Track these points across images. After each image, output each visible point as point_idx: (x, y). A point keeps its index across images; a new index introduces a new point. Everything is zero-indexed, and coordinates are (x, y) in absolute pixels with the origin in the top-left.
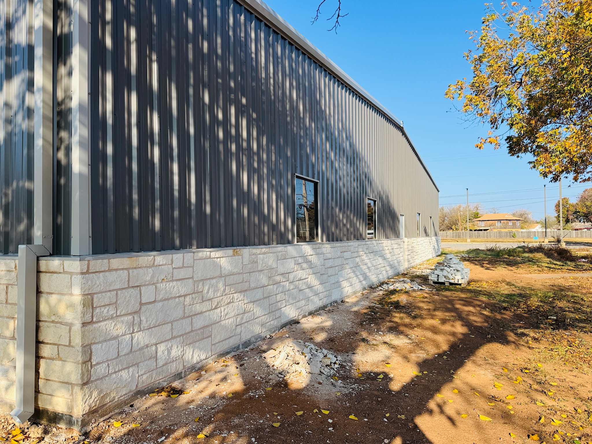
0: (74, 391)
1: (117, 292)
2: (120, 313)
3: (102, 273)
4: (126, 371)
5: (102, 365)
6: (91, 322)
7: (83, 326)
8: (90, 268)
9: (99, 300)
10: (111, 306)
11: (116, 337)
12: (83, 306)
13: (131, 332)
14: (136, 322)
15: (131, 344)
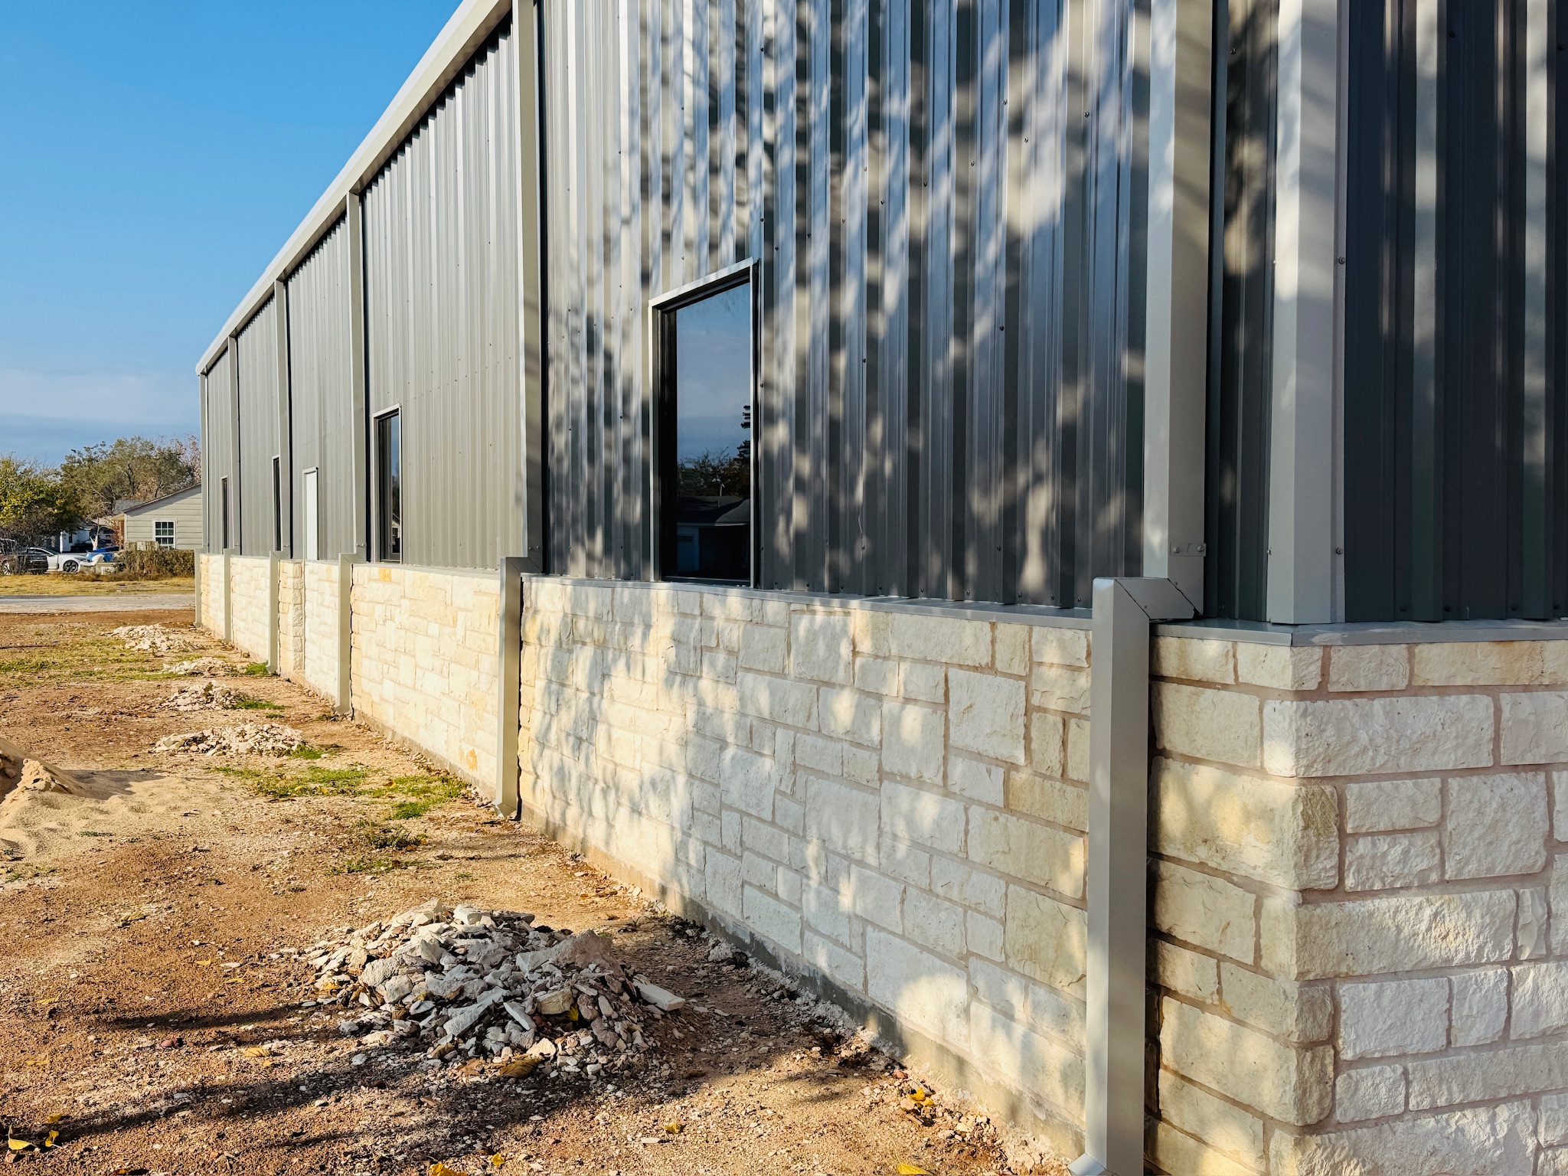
0: (1272, 1145)
1: (1444, 783)
2: (1460, 871)
3: (1382, 701)
4: (1483, 1115)
5: (1381, 1072)
6: (1336, 892)
7: (1305, 902)
8: (1333, 677)
9: (1369, 805)
10: (1418, 839)
11: (1441, 969)
12: (1302, 823)
13: (1507, 957)
14: (1526, 917)
15: (1504, 1005)
